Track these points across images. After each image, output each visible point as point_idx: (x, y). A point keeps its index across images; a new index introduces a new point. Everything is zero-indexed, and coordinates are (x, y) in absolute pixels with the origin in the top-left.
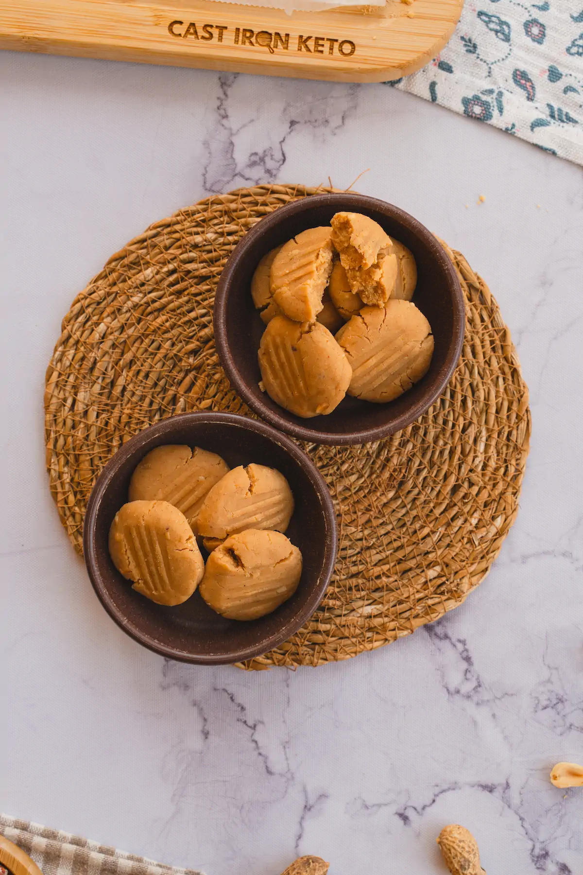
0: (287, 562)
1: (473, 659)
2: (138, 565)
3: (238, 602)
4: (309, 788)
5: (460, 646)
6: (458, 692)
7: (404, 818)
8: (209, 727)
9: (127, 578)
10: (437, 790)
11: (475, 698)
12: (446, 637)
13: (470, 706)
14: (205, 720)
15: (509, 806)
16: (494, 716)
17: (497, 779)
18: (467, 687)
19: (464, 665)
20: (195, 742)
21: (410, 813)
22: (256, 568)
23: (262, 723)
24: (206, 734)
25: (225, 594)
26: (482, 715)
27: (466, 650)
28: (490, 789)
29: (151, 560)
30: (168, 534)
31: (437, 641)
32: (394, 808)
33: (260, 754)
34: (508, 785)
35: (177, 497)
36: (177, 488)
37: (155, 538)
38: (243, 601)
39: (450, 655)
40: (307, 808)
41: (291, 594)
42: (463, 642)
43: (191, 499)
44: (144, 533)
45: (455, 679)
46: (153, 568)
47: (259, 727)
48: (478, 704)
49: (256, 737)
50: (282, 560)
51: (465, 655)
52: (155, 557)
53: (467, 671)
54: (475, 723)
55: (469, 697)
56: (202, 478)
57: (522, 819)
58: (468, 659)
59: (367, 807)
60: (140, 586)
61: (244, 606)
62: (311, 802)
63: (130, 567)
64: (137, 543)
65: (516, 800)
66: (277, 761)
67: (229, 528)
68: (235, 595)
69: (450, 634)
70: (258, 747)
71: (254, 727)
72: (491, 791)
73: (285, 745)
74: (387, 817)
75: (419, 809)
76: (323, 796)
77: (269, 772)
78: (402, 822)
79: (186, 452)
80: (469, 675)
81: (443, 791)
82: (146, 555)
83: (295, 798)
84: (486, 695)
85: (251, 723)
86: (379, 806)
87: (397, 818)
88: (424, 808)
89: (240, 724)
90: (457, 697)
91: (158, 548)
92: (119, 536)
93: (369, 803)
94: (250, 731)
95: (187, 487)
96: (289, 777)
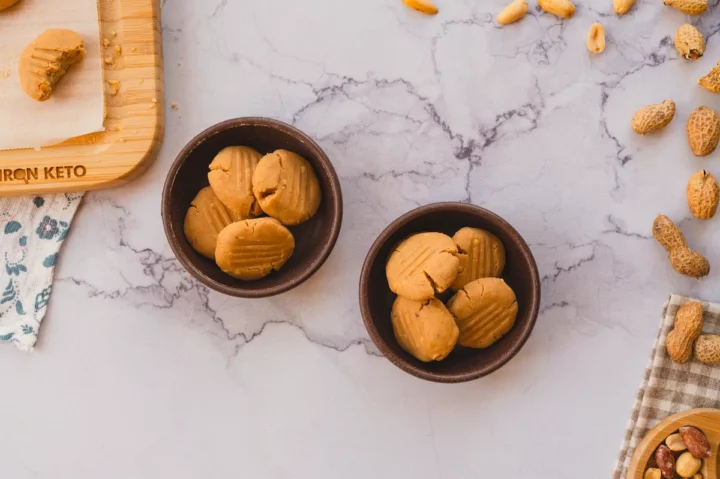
0: (283, 159)
1: (511, 109)
2: (261, 263)
3: (303, 202)
4: (605, 229)
5: (501, 120)
6: (534, 121)
7: (626, 160)
8: (559, 302)
9: (269, 272)
10: (606, 135)
11: (539, 108)
12: (494, 129)
13: (545, 112)
14: (554, 304)
15: (618, 83)
16: (552, 94)
17: (598, 92)
18: (531, 114)
19: (515, 116)
20: (570, 311)
21: (623, 155)
22: (279, 180)
23: (556, 264)
24: (564, 304)
25: (293, 208)
26: (551, 103)
27: (504, 115)
28: (605, 97)
29: (259, 253)
30: (240, 238)
31: (498, 136)
32: (619, 167)
33: (579, 265)
34: (603, 84)
35: (219, 224)
36: (214, 224)
37: (242, 248)
38: (303, 197)
39: (508, 127)
40: (618, 230)
41: (308, 165)
42: (498, 117)
43: (225, 216)
44: (237, 254)
45: (526, 123)
46: (264, 253)
47: (559, 265)
48: (543, 106)
49: (566, 268)
50: (281, 163)
51: (507, 116)
52: (256, 250)
53: (520, 115)
54: (557, 108)
55: (538, 113)
56: (212, 205)
57: (627, 73)
58: (511, 114)
59: (618, 187)
60: (276, 265)
61: (307, 198)
62: (614, 228)
63: (261, 269)
64: (244, 261)
65: (614, 78)
66: (583, 253)
67: (248, 193)
68: (296, 200)
69: (493, 127)
70: (574, 267)
71: (559, 269)
72: (607, 96)
73: (572, 246)
74: (625, 172)
75: (619, 149)
76: (610, 219)
77: (591, 258)
78: (629, 162)
79: (192, 210)
80: (522, 113)
81: (607, 131)
82: (254, 257)
83: (612, 239)
84: (537, 101)
85: (556, 271)
86: (617, 178)
87: (625, 165)
88: (619, 145)
89: (558, 279)
90: (538, 121)
91: (250, 247)
92: (237, 272)
93: (615, 185)
94: (562, 272)
95: (215, 216)
96: (596, 243)
